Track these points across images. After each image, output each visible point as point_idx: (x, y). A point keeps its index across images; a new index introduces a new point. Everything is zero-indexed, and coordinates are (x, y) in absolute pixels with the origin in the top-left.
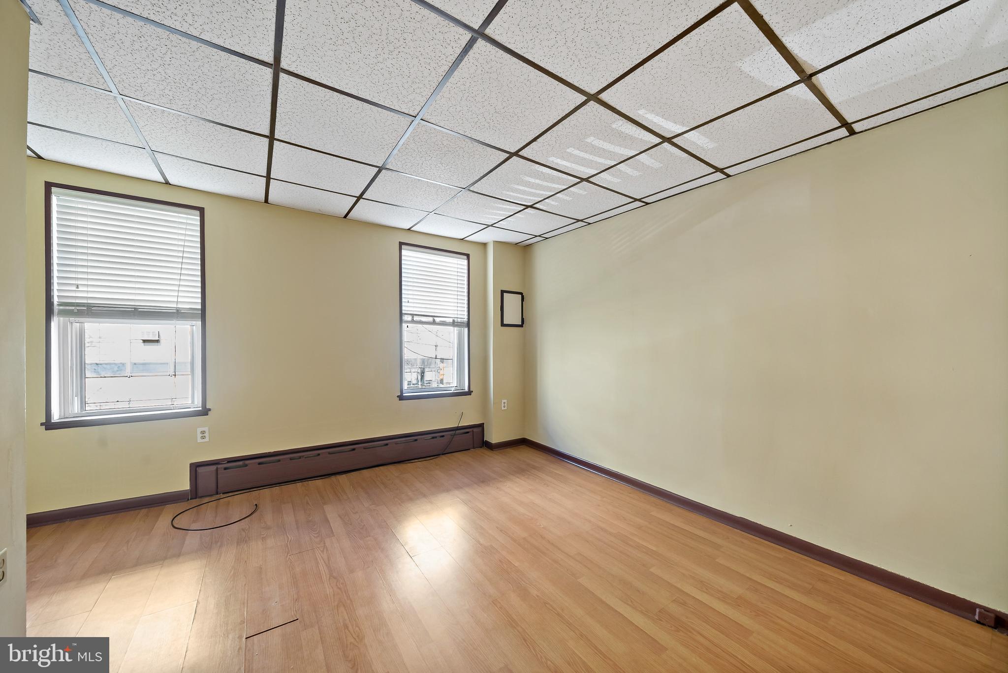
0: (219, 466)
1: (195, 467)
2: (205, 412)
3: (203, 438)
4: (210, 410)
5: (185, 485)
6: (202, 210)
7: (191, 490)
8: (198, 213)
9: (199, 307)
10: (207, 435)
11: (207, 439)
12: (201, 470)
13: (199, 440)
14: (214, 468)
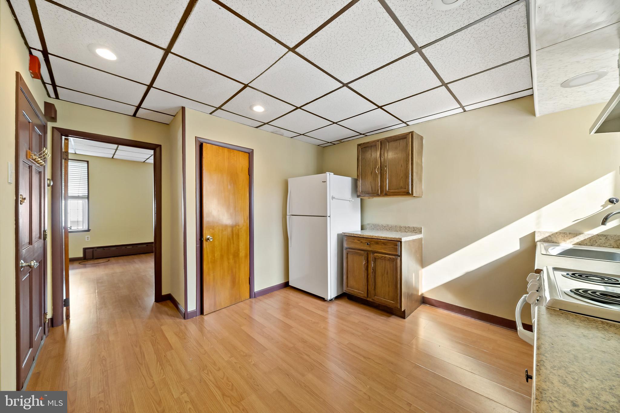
0: (94, 249)
1: (85, 250)
2: (88, 230)
3: (88, 239)
4: (90, 230)
5: (81, 255)
6: (88, 162)
7: (83, 257)
8: (86, 162)
9: (87, 195)
10: (89, 238)
11: (89, 240)
12: (87, 250)
13: (86, 240)
14: (92, 250)
